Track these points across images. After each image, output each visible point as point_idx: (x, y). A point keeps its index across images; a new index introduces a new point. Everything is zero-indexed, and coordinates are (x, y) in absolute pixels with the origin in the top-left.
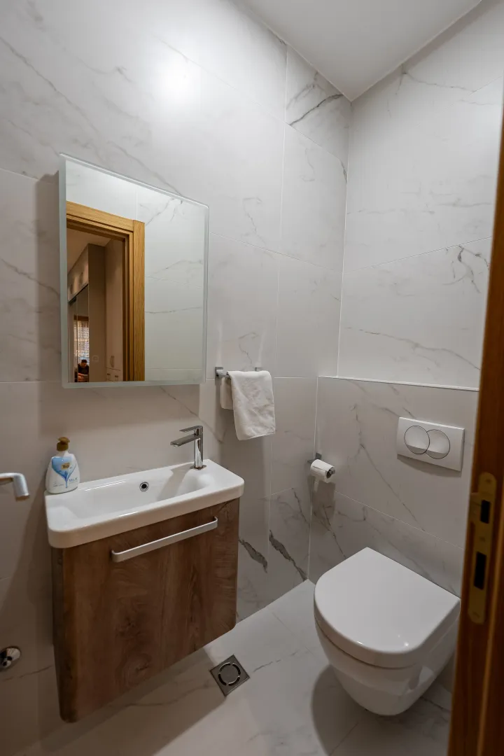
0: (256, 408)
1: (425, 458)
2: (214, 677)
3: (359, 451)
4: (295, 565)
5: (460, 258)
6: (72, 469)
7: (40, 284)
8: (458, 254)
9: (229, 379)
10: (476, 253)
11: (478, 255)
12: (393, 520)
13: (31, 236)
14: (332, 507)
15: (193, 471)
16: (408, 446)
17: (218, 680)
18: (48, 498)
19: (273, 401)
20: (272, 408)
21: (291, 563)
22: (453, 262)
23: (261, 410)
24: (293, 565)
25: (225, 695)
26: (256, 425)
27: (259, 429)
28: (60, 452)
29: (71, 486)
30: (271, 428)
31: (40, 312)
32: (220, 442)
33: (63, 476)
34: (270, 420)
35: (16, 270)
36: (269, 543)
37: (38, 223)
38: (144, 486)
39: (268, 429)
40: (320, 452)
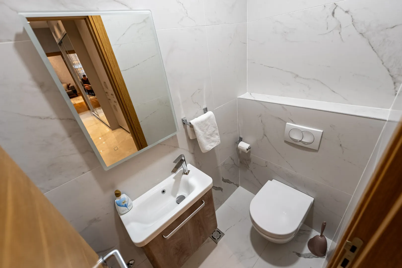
0: (208, 135)
1: (300, 144)
2: (211, 238)
3: (263, 137)
4: (234, 184)
5: (333, 13)
6: (127, 202)
7: (60, 119)
8: (332, 11)
9: (191, 126)
10: (346, 10)
11: (347, 12)
12: (281, 167)
13: (36, 90)
14: (249, 160)
15: (184, 176)
16: (291, 138)
17: (213, 238)
18: (122, 217)
19: (217, 128)
20: (217, 132)
21: (232, 184)
22: (328, 17)
23: (211, 135)
24: (233, 184)
25: (217, 243)
26: (210, 143)
27: (213, 144)
28: (118, 198)
29: (129, 208)
30: (219, 141)
31: (70, 136)
32: (193, 153)
33: (125, 206)
34: (217, 138)
35: (40, 118)
36: (222, 182)
37: (35, 78)
38: (163, 191)
39: (217, 143)
40: (241, 136)
